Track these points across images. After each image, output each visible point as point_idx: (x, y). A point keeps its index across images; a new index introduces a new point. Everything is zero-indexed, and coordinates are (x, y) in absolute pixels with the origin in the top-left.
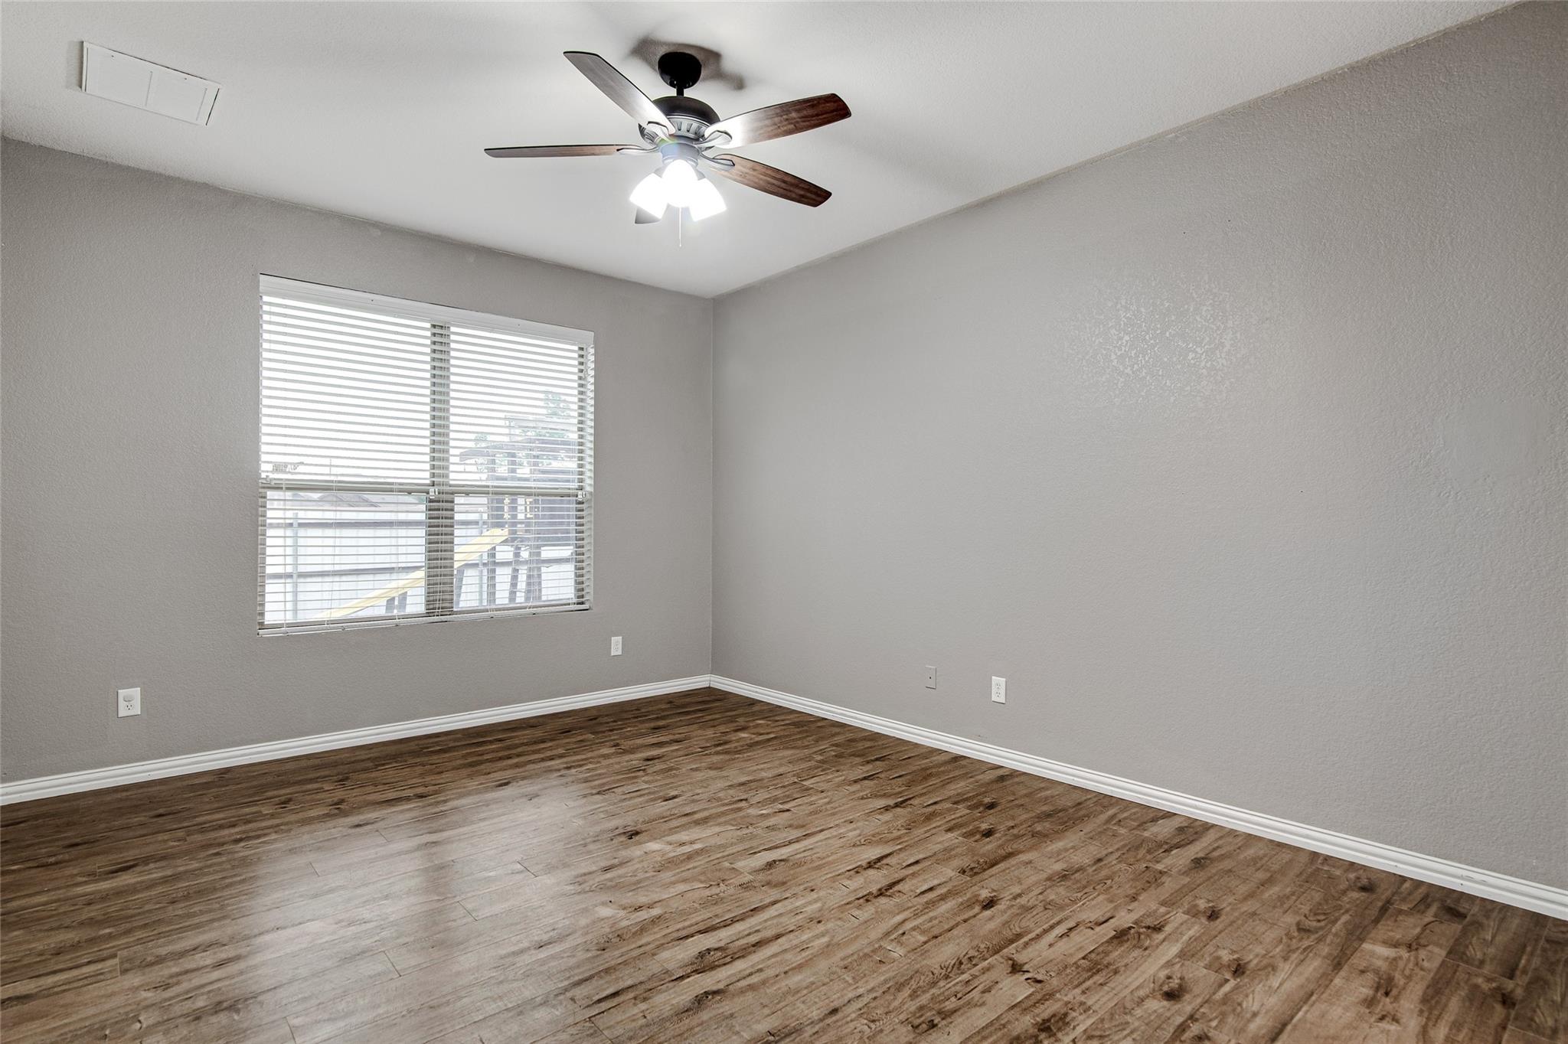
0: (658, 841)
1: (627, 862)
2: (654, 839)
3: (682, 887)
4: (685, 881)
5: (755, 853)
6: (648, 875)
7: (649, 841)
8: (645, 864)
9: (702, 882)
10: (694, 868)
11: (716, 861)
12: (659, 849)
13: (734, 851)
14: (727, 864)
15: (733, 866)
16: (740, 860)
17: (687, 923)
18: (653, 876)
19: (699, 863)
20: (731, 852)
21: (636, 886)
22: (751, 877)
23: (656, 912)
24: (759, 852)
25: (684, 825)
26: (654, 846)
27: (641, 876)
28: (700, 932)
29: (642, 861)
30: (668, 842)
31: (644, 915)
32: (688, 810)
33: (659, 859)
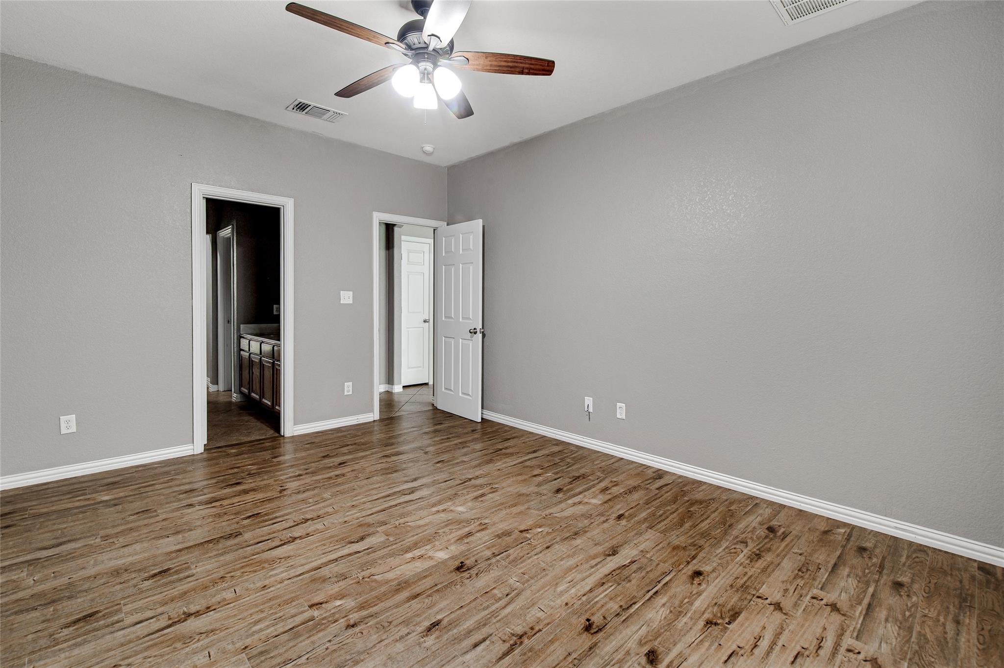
0: (440, 561)
1: (458, 540)
2: (444, 562)
3: (421, 522)
4: (419, 527)
5: (368, 549)
6: (442, 530)
7: (446, 560)
8: (446, 538)
9: (409, 526)
10: (413, 536)
11: (398, 541)
12: (437, 553)
13: (382, 551)
14: (391, 539)
15: (387, 537)
16: (380, 542)
17: (419, 504)
18: (440, 529)
19: (410, 540)
20: (385, 550)
21: (449, 523)
22: (378, 529)
23: (435, 509)
24: (365, 550)
25: (420, 579)
26: (442, 555)
27: (447, 530)
28: (412, 501)
29: (448, 541)
30: (432, 559)
31: (441, 508)
32: (415, 604)
33: (437, 543)
